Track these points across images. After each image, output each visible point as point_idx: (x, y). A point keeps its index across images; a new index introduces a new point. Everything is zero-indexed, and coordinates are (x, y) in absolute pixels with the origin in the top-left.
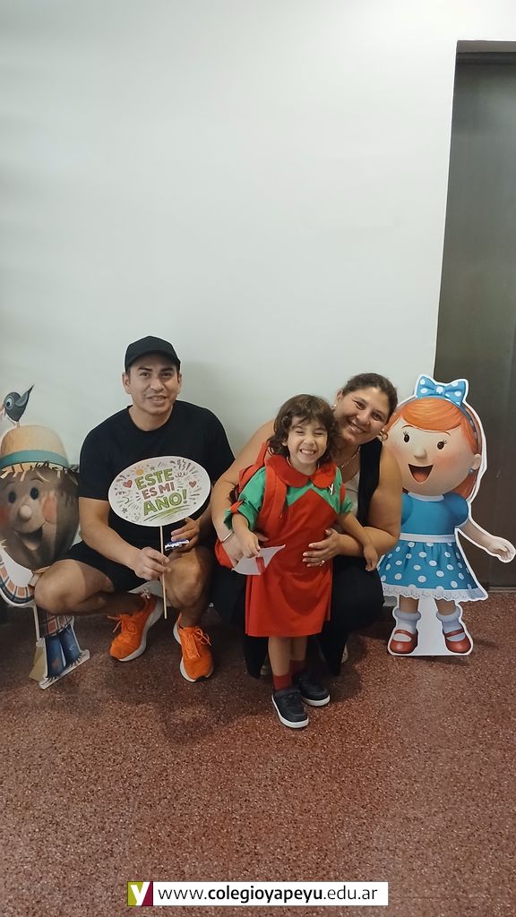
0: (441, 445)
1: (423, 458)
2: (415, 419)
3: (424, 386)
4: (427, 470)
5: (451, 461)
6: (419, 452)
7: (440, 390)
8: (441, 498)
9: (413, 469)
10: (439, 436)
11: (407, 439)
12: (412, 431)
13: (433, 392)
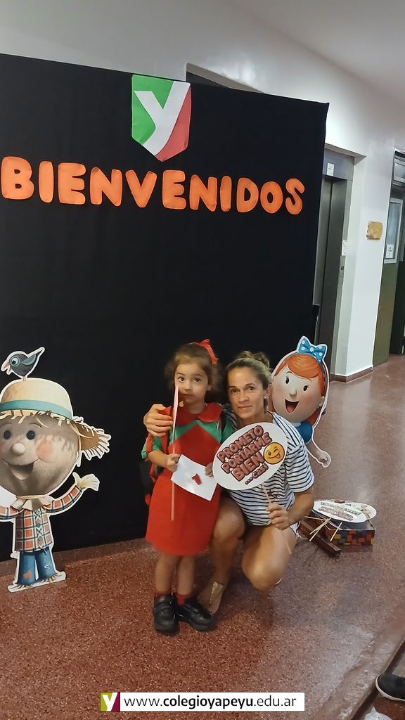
0: (305, 388)
1: (293, 396)
2: (295, 368)
3: (304, 345)
4: (294, 405)
5: (309, 399)
6: (293, 392)
7: (312, 350)
8: (300, 424)
9: (288, 403)
10: (305, 382)
11: (287, 382)
12: (292, 377)
13: (308, 350)
